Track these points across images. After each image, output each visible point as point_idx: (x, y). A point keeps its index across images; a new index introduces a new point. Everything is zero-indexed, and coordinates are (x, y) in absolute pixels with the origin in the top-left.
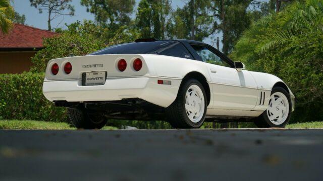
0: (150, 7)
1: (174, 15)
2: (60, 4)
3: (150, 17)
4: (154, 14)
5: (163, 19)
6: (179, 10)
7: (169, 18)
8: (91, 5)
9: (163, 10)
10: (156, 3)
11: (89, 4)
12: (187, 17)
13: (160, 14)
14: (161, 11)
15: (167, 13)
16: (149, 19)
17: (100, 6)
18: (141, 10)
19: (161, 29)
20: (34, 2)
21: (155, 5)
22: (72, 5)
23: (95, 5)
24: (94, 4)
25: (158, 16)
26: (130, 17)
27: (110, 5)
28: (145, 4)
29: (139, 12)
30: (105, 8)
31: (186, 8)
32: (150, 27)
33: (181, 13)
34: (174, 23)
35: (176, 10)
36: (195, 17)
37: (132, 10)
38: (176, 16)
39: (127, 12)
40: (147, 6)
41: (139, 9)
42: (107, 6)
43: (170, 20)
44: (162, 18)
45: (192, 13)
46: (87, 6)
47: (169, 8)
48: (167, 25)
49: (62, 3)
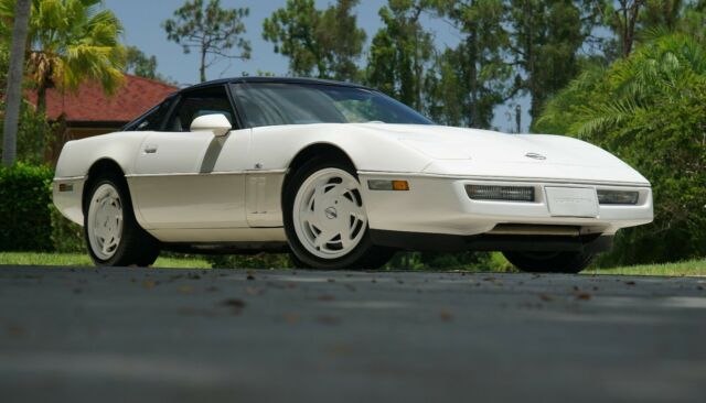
0: (394, 45)
1: (439, 60)
2: (223, 37)
3: (393, 63)
4: (401, 59)
5: (419, 69)
6: (449, 51)
7: (430, 67)
8: (283, 39)
9: (420, 52)
10: (405, 38)
11: (278, 38)
12: (464, 65)
13: (412, 59)
14: (415, 54)
15: (426, 57)
16: (392, 69)
17: (300, 42)
18: (377, 52)
19: (414, 88)
20: (173, 33)
21: (404, 42)
22: (245, 39)
23: (290, 40)
24: (288, 37)
25: (409, 62)
26: (356, 64)
27: (318, 41)
28: (385, 39)
29: (374, 55)
30: (308, 45)
31: (461, 48)
32: (393, 83)
33: (452, 58)
34: (439, 76)
35: (443, 51)
36: (478, 66)
37: (360, 49)
38: (444, 64)
39: (352, 54)
40: (388, 44)
41: (373, 49)
42: (314, 42)
43: (432, 71)
44: (416, 67)
45: (473, 58)
46: (275, 41)
47: (431, 48)
48: (427, 81)
49: (227, 35)
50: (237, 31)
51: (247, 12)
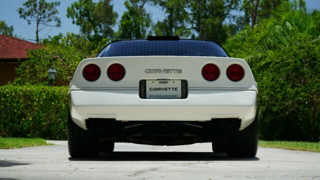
0: (132, 20)
1: (154, 27)
2: (47, 16)
3: (131, 29)
4: (136, 26)
6: (159, 23)
7: (149, 30)
8: (77, 17)
9: (144, 23)
10: (138, 16)
11: (75, 16)
12: (167, 29)
13: (141, 26)
14: (142, 24)
15: (148, 26)
16: (131, 31)
17: (85, 18)
18: (124, 23)
20: (23, 14)
21: (137, 18)
22: (58, 17)
23: (80, 18)
24: (79, 16)
25: (139, 28)
26: (113, 29)
27: (94, 18)
28: (127, 17)
29: (122, 24)
30: (89, 20)
31: (165, 21)
33: (160, 25)
34: (154, 35)
35: (156, 23)
36: (174, 30)
37: (115, 22)
38: (156, 29)
39: (111, 24)
40: (129, 19)
41: (121, 21)
42: (92, 18)
43: (150, 32)
44: (143, 30)
45: (172, 26)
46: (73, 18)
47: (150, 21)
49: (49, 15)
50: (54, 13)
51: (59, 4)
